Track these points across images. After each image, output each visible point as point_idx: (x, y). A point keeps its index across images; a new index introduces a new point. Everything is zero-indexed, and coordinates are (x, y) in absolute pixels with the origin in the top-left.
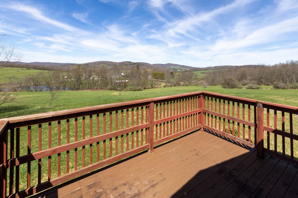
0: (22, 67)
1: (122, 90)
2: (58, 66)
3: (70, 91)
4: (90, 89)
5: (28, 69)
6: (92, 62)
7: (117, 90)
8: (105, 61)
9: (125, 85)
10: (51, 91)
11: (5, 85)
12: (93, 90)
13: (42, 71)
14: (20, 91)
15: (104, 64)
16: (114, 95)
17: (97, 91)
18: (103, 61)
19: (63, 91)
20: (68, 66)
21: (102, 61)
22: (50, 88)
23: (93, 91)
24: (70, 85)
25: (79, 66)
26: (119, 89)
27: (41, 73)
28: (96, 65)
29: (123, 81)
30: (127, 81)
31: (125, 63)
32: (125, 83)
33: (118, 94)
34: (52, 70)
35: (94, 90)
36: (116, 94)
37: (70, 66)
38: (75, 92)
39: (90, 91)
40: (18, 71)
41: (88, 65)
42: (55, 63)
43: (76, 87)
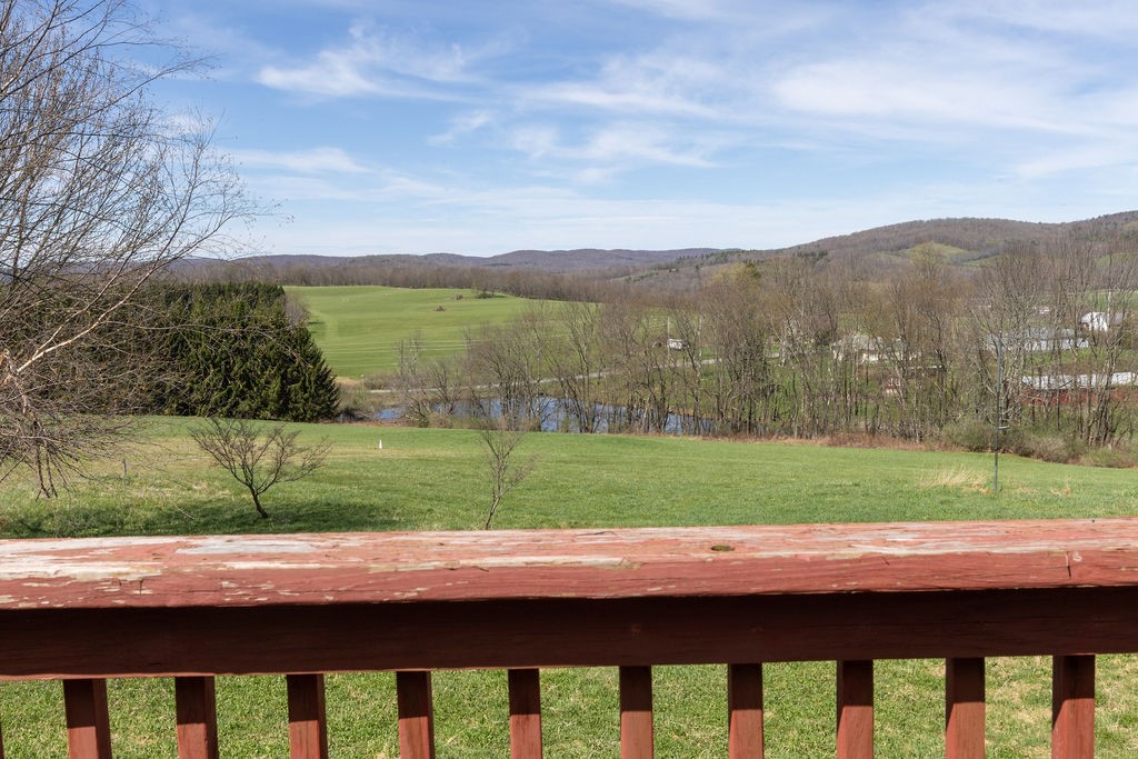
0: (460, 285)
1: (1073, 456)
2: (636, 271)
3: (692, 439)
4: (822, 432)
5: (484, 296)
6: (855, 235)
7: (1027, 454)
8: (950, 223)
9: (1101, 415)
10: (587, 430)
11: (386, 386)
12: (842, 443)
13: (536, 305)
14: (443, 424)
15: (943, 240)
16: (945, 490)
17: (871, 452)
18: (937, 223)
19: (652, 437)
20: (693, 271)
21: (926, 218)
22: (579, 412)
23: (841, 450)
24: (691, 400)
25: (755, 264)
26: (1056, 443)
27: (532, 318)
28: (883, 257)
29: (1083, 379)
30: (1122, 378)
31: (1128, 227)
32: (1109, 395)
33: (981, 480)
34: (590, 300)
35: (852, 438)
36: (959, 479)
37: (703, 269)
38: (725, 445)
39: (817, 447)
40: (441, 309)
41: (823, 254)
42: (618, 254)
43: (733, 409)
